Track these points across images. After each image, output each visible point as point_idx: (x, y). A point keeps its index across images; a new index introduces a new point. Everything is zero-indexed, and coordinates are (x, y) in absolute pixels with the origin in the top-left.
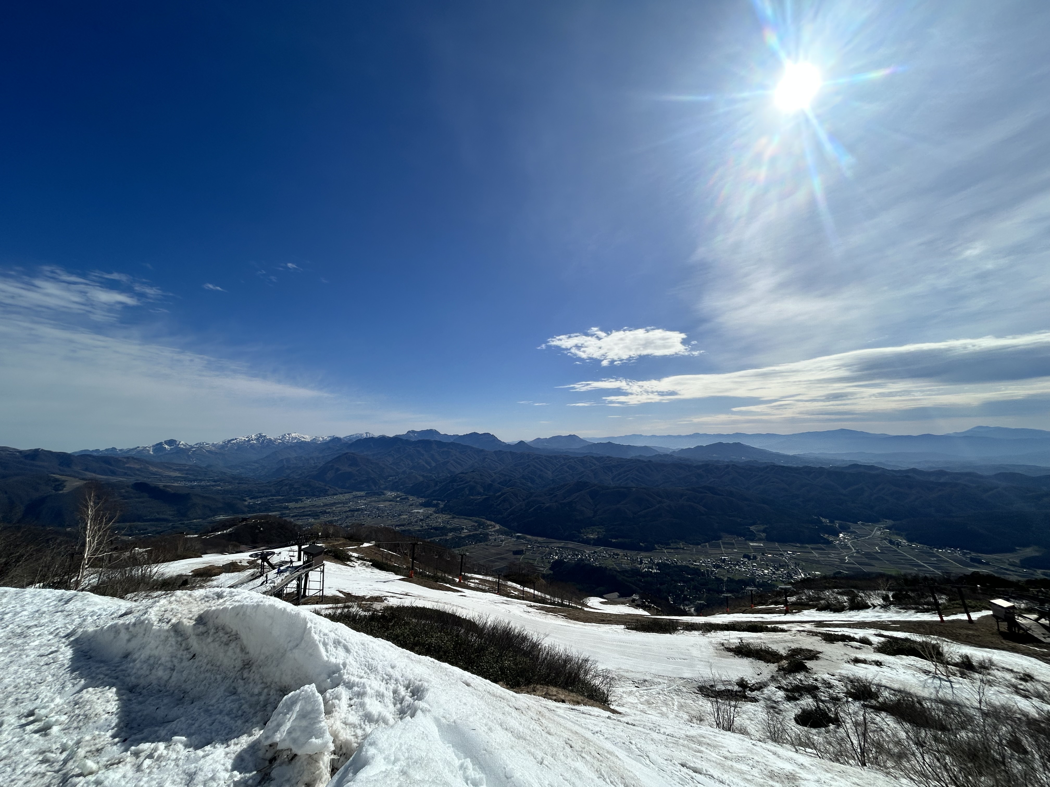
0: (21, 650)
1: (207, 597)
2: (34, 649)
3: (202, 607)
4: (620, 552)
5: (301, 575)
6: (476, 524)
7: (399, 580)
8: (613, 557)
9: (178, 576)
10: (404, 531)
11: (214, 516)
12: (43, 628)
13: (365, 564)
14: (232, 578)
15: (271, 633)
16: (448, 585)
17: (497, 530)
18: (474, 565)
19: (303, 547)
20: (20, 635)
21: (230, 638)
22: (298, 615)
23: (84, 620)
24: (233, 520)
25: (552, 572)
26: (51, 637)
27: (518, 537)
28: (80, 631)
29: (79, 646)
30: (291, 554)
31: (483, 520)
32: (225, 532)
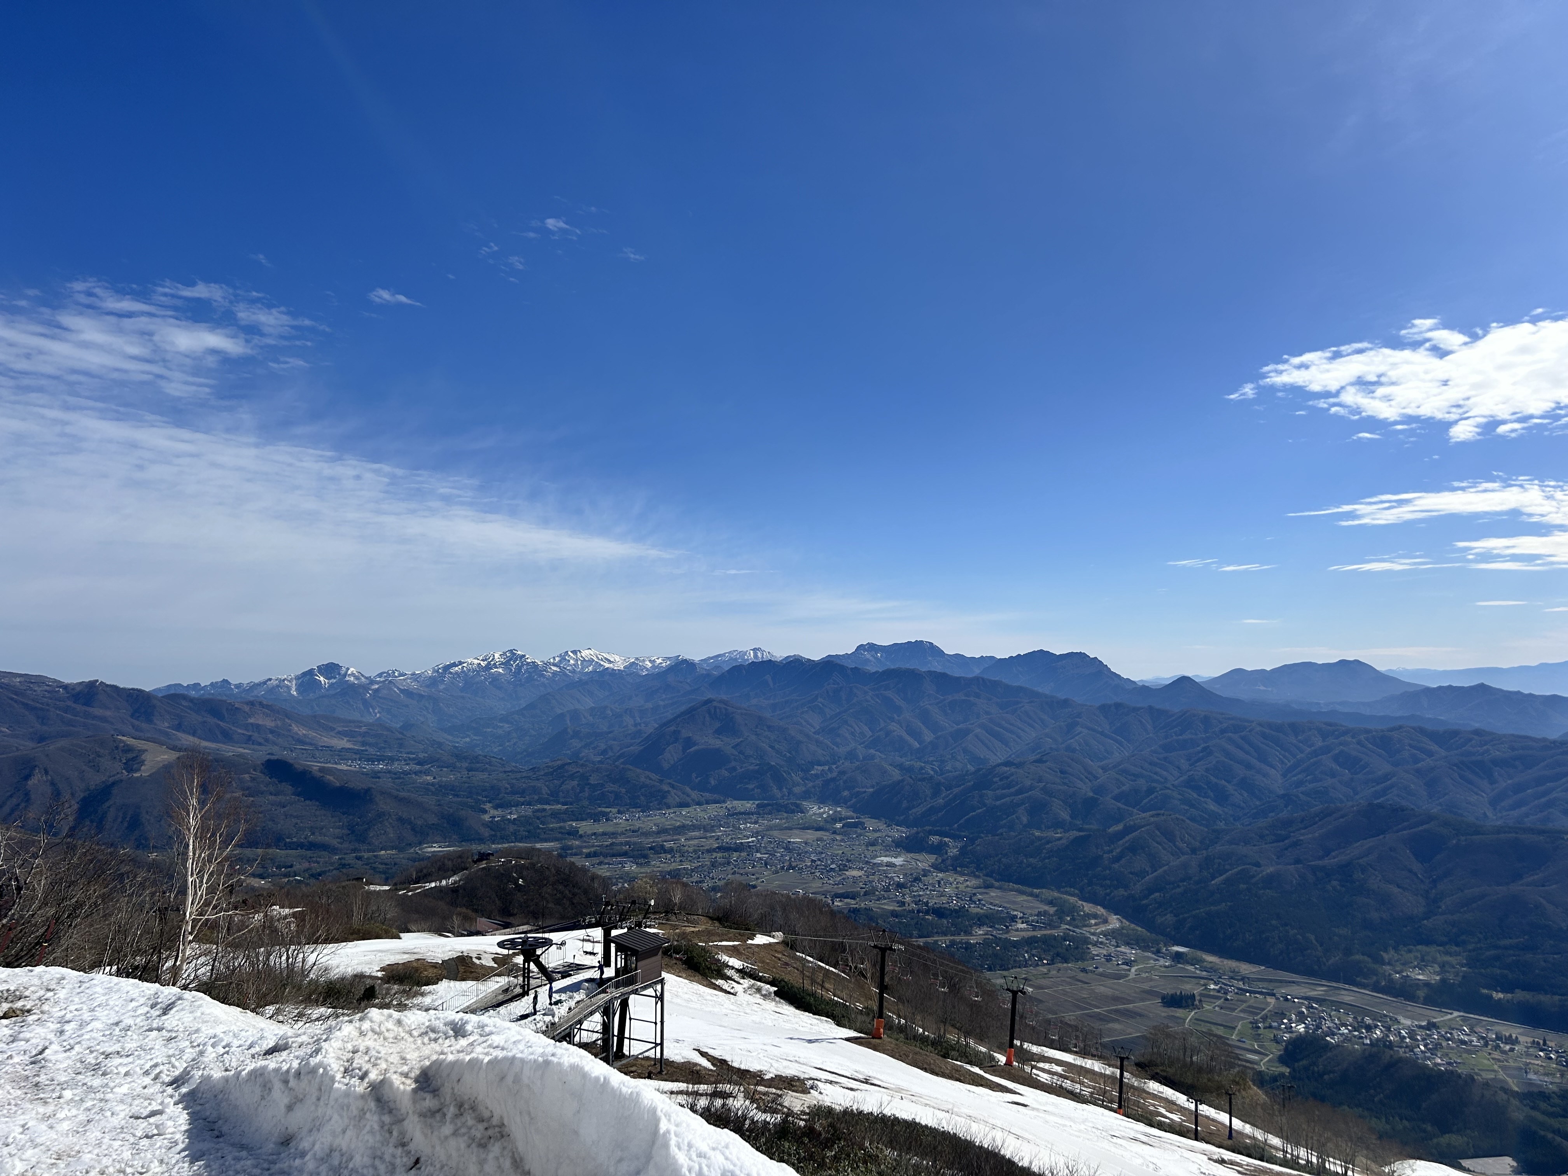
0: (101, 1100)
1: (433, 1030)
2: (122, 1101)
3: (426, 1051)
4: (1523, 1035)
5: (611, 1001)
6: (1052, 910)
7: (848, 1040)
8: (1497, 1047)
9: (356, 976)
10: (855, 911)
11: (420, 843)
12: (130, 1059)
13: (759, 990)
14: (464, 994)
15: (576, 1133)
16: (976, 1070)
17: (1114, 931)
18: (1049, 1022)
19: (614, 933)
20: (95, 1068)
21: (490, 1132)
22: (634, 1100)
23: (201, 1053)
24: (461, 856)
25: (1286, 1070)
26: (147, 1080)
27: (1178, 957)
28: (197, 1074)
29: (199, 1108)
30: (588, 947)
31: (1072, 899)
32: (444, 882)
